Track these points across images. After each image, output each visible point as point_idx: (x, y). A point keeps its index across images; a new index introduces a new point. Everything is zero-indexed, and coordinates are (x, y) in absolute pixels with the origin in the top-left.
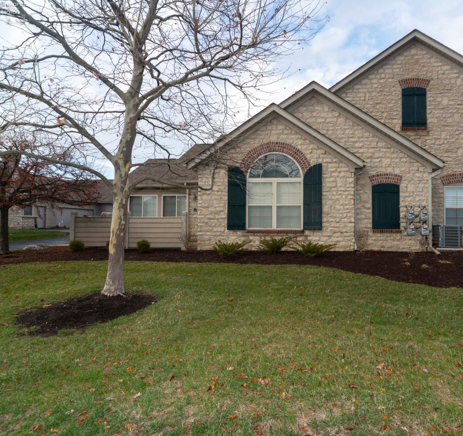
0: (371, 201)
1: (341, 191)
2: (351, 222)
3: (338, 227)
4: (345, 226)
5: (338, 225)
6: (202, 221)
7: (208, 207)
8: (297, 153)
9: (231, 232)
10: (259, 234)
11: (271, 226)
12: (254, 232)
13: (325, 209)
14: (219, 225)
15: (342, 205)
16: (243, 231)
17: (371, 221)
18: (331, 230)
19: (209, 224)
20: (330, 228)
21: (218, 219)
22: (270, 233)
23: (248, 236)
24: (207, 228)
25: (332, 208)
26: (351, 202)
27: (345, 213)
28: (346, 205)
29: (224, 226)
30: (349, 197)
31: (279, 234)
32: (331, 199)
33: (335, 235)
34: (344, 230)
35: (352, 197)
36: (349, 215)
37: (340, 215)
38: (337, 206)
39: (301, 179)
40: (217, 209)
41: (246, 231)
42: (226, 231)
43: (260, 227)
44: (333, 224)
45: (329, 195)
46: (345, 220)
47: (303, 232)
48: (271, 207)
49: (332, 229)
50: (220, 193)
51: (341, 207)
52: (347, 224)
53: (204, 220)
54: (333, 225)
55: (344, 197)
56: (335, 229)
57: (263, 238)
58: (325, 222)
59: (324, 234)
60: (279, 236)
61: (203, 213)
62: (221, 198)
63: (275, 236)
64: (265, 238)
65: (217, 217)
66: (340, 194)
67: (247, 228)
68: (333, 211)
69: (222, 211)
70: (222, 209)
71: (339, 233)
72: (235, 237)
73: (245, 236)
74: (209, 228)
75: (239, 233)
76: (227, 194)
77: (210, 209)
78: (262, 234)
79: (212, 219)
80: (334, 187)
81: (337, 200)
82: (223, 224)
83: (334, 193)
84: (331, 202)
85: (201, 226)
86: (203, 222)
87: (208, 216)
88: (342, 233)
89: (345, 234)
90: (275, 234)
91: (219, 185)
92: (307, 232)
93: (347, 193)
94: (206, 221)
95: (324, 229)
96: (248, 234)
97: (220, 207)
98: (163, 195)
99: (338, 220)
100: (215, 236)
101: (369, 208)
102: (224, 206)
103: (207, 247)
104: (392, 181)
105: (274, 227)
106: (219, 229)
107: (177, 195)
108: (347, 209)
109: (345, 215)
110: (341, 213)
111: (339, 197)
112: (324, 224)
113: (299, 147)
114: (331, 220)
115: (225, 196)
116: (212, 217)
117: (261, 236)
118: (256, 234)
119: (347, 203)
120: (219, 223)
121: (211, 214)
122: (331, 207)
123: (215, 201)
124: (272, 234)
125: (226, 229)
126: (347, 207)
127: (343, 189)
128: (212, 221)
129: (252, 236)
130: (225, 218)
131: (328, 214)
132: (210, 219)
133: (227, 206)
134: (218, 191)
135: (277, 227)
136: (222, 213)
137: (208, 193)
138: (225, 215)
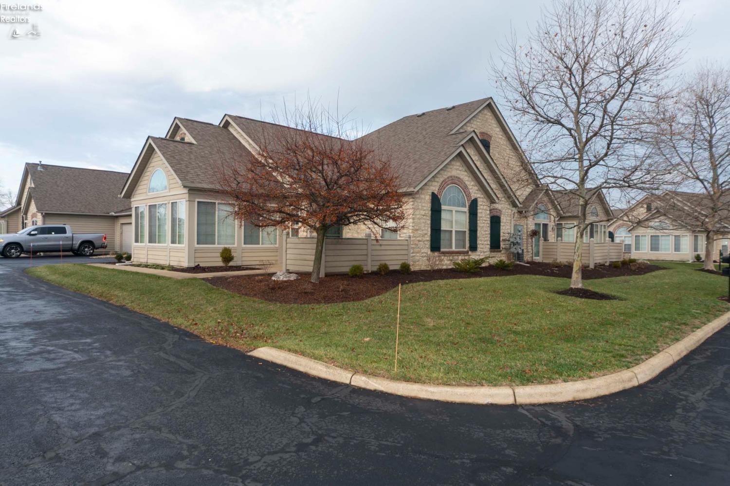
5: (483, 246)
6: (414, 243)
7: (418, 230)
8: (465, 188)
9: (432, 253)
11: (451, 247)
12: (444, 253)
13: (478, 234)
14: (425, 247)
15: (485, 231)
16: (439, 253)
17: (489, 243)
18: (480, 250)
19: (419, 245)
21: (424, 241)
22: (452, 254)
25: (481, 233)
26: (488, 229)
27: (486, 237)
29: (428, 248)
31: (457, 254)
32: (480, 227)
33: (481, 254)
34: (485, 251)
35: (489, 225)
37: (484, 239)
38: (483, 232)
39: (466, 209)
40: (424, 232)
41: (441, 252)
42: (429, 252)
43: (447, 248)
44: (481, 246)
45: (480, 223)
47: (467, 252)
48: (451, 231)
50: (425, 217)
51: (485, 233)
56: (482, 249)
58: (478, 244)
59: (477, 253)
60: (457, 256)
61: (415, 235)
62: (426, 222)
63: (455, 256)
65: (424, 239)
66: (484, 223)
67: (441, 249)
68: (481, 236)
69: (427, 234)
70: (427, 232)
71: (483, 253)
73: (439, 256)
74: (418, 249)
75: (436, 254)
76: (430, 218)
77: (419, 232)
78: (449, 255)
81: (483, 227)
82: (427, 246)
83: (482, 222)
84: (480, 229)
85: (413, 248)
87: (418, 239)
90: (455, 254)
91: (425, 210)
92: (470, 253)
94: (417, 242)
95: (477, 249)
96: (441, 255)
97: (425, 230)
99: (483, 243)
100: (422, 256)
102: (427, 230)
103: (417, 267)
104: (498, 214)
105: (454, 249)
106: (425, 250)
108: (487, 234)
109: (486, 239)
111: (483, 225)
112: (478, 246)
113: (466, 182)
114: (480, 243)
115: (429, 220)
116: (420, 239)
118: (447, 255)
120: (424, 245)
121: (420, 236)
123: (422, 225)
125: (429, 250)
127: (485, 219)
128: (420, 243)
129: (443, 256)
130: (429, 240)
131: (479, 238)
132: (419, 241)
133: (429, 230)
134: (424, 215)
135: (455, 248)
136: (426, 236)
137: (418, 216)
138: (428, 238)
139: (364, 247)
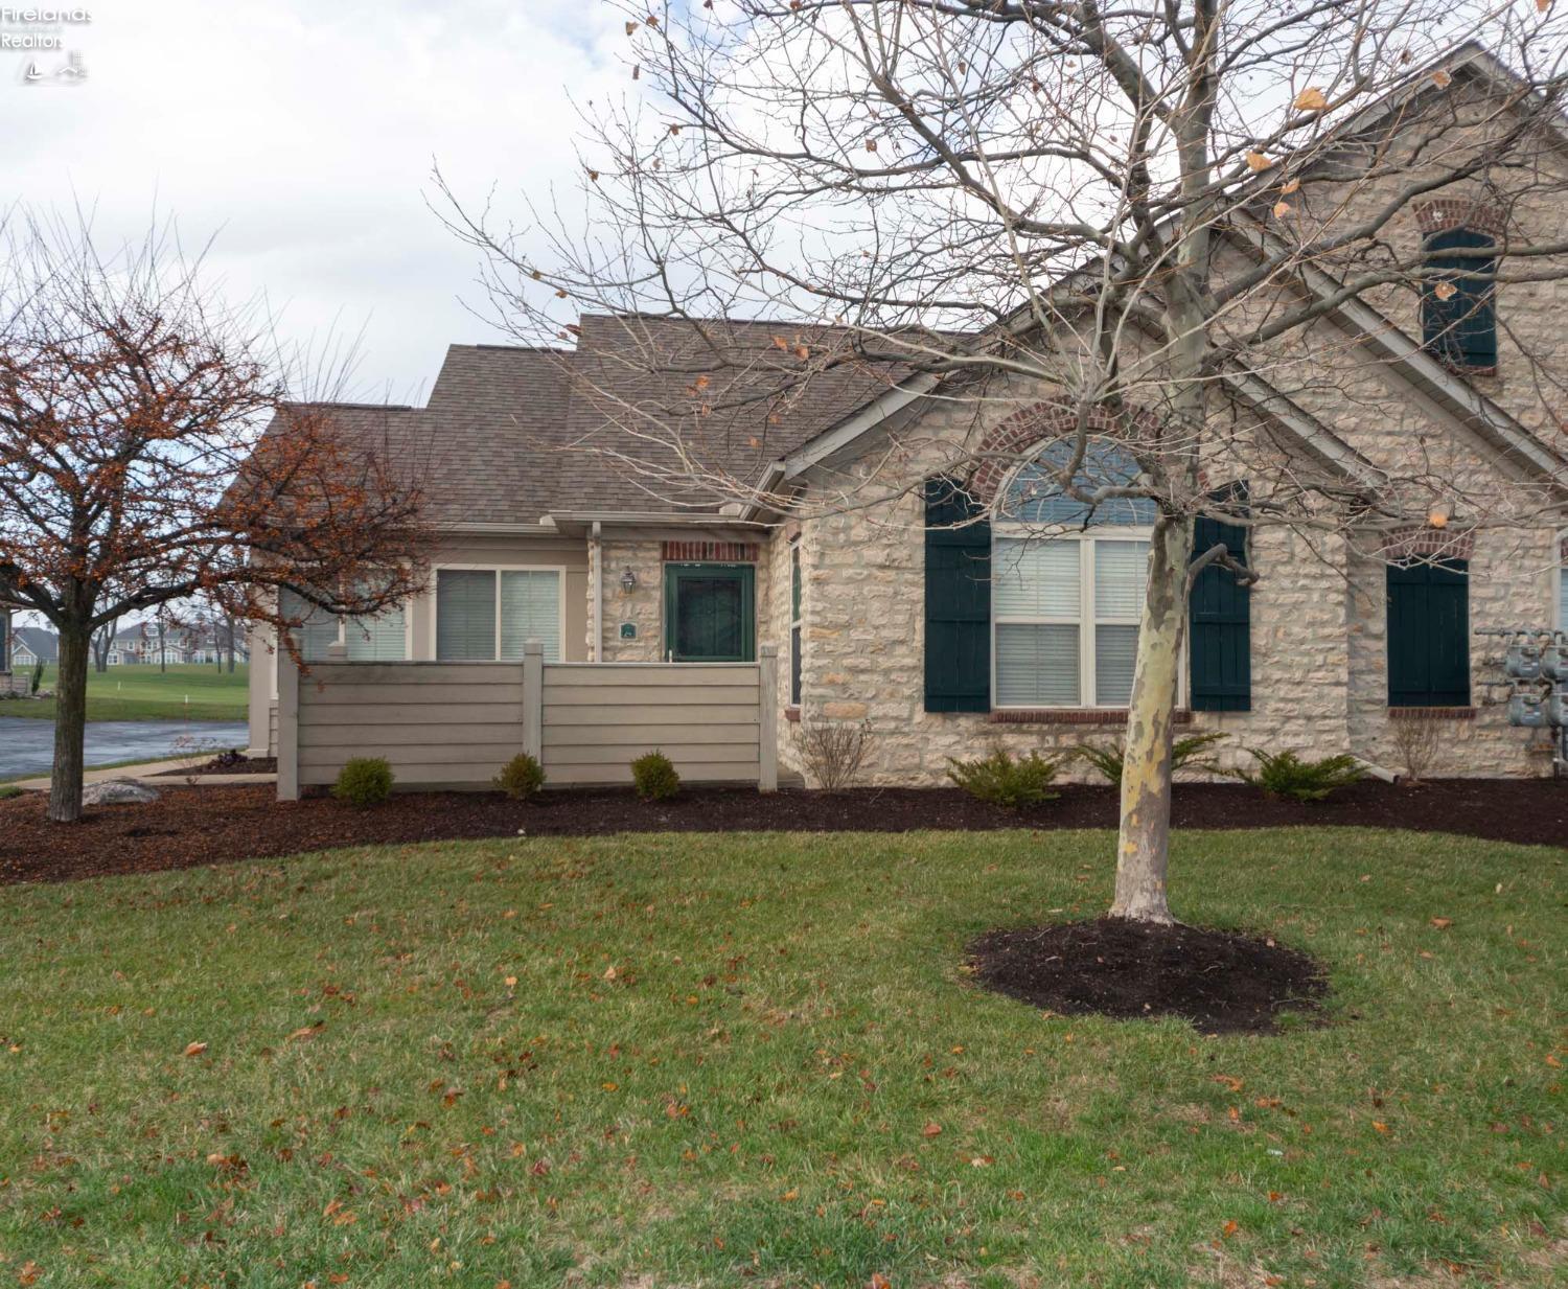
0: (1383, 613)
1: (1306, 576)
2: (1338, 684)
3: (1298, 700)
4: (1321, 697)
5: (1297, 692)
6: (825, 679)
7: (848, 626)
9: (936, 720)
10: (1036, 727)
11: (1077, 700)
12: (1018, 720)
13: (1259, 637)
14: (892, 695)
15: (1312, 624)
16: (980, 717)
17: (1384, 679)
18: (1277, 710)
19: (854, 688)
20: (1272, 705)
21: (887, 672)
22: (1074, 723)
23: (999, 735)
24: (846, 706)
25: (1280, 634)
26: (1338, 617)
27: (1320, 651)
28: (1323, 624)
29: (910, 697)
30: (1334, 597)
31: (1106, 727)
32: (1274, 605)
33: (1291, 726)
34: (1318, 711)
35: (1341, 598)
36: (1332, 658)
37: (1306, 660)
38: (1296, 629)
40: (885, 633)
41: (992, 716)
42: (920, 715)
43: (1038, 700)
44: (1283, 690)
45: (1270, 590)
46: (1320, 674)
47: (1186, 717)
48: (1075, 628)
49: (1281, 705)
50: (891, 574)
51: (1309, 633)
52: (1326, 690)
53: (831, 676)
54: (1282, 694)
55: (1316, 597)
56: (1290, 706)
57: (1051, 739)
58: (1257, 683)
59: (1255, 724)
60: (1104, 732)
61: (828, 648)
62: (896, 593)
63: (1094, 732)
64: (1057, 740)
65: (884, 662)
66: (1304, 588)
67: (993, 704)
68: (1282, 646)
69: (902, 642)
70: (900, 634)
71: (1301, 722)
72: (952, 739)
73: (986, 734)
74: (853, 704)
75: (966, 722)
76: (921, 578)
77: (855, 635)
78: (1045, 727)
79: (863, 671)
80: (1284, 563)
81: (1296, 606)
82: (907, 692)
83: (1286, 583)
84: (1275, 615)
85: (823, 699)
86: (832, 683)
87: (847, 662)
88: (1309, 718)
89: (1320, 724)
90: (1093, 727)
91: (890, 546)
92: (1200, 719)
93: (1324, 584)
94: (842, 677)
95: (1256, 705)
96: (997, 727)
97: (895, 626)
98: (436, 566)
99: (1298, 676)
100: (876, 733)
101: (1377, 637)
102: (909, 625)
104: (1444, 551)
105: (1089, 701)
106: (891, 709)
107: (498, 568)
108: (1326, 638)
109: (1320, 659)
110: (1307, 653)
111: (1302, 596)
112: (1256, 691)
114: (1277, 675)
115: (913, 584)
116: (864, 663)
117: (1042, 735)
118: (1025, 726)
119: (1326, 617)
120: (889, 688)
121: (861, 650)
122: (1276, 631)
123: (876, 605)
124: (1084, 727)
125: (921, 706)
126: (1327, 631)
127: (1313, 571)
128: (862, 677)
129: (1012, 732)
130: (914, 668)
131: (1265, 655)
132: (855, 671)
133: (920, 624)
134: (882, 567)
135: (1098, 702)
136: (901, 650)
137: (847, 573)
138: (911, 655)
139: (510, 694)
